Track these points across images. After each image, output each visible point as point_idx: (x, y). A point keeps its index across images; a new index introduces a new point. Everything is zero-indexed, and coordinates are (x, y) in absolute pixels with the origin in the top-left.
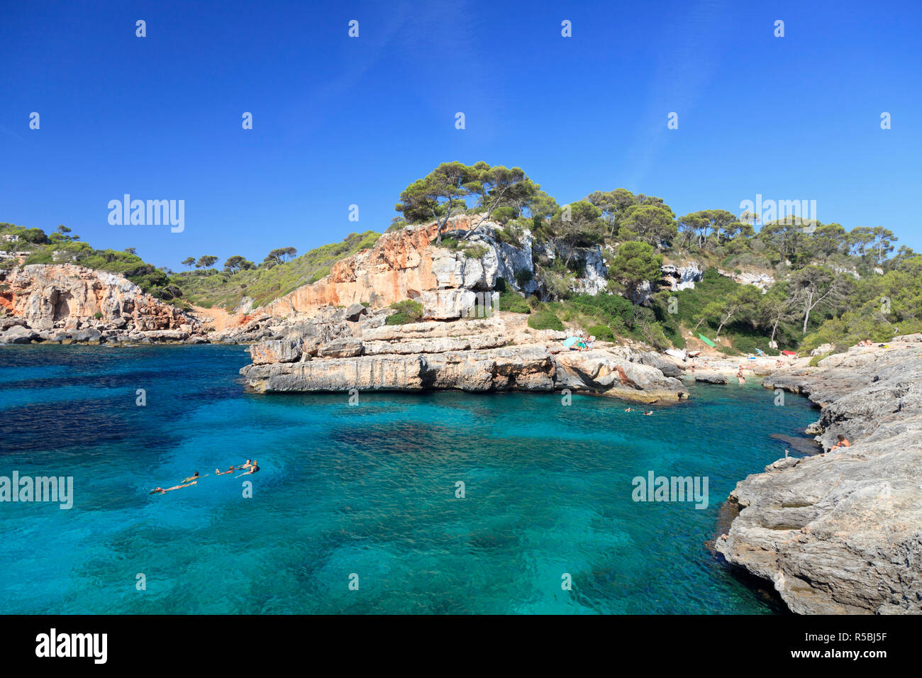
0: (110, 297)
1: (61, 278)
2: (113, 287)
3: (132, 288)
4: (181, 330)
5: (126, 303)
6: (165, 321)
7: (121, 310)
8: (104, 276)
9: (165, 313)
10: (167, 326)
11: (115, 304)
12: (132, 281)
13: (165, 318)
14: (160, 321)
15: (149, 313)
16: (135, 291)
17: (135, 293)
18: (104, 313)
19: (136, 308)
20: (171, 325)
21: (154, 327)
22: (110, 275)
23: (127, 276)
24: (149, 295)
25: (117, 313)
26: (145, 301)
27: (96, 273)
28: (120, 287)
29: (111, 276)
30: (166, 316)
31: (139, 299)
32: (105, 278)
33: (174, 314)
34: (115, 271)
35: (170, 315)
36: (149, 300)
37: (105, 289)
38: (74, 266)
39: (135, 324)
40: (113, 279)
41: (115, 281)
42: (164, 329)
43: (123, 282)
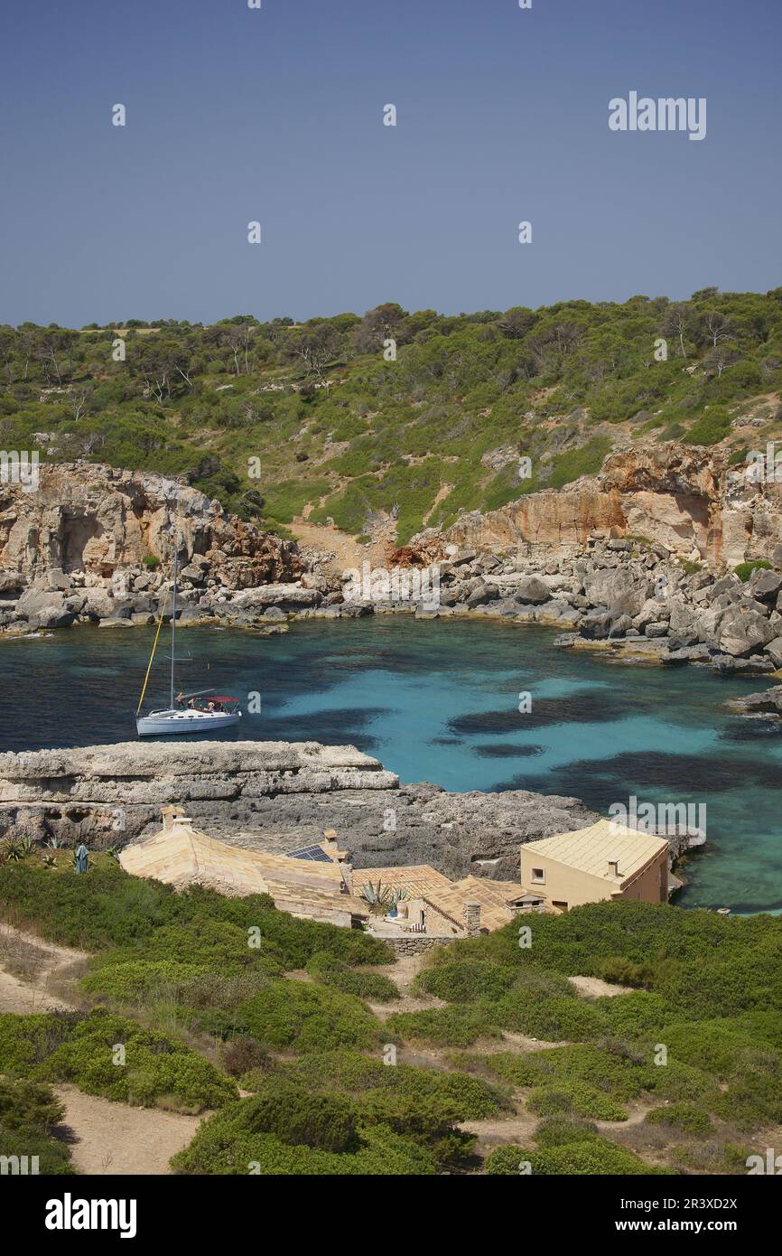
0: (168, 524)
1: (74, 491)
2: (171, 504)
3: (206, 506)
4: (304, 585)
5: (198, 533)
6: (265, 568)
7: (190, 550)
8: (154, 484)
9: (266, 551)
10: (269, 578)
11: (179, 538)
12: (203, 491)
13: (267, 562)
14: (259, 567)
15: (238, 553)
16: (210, 511)
17: (211, 515)
18: (162, 557)
19: (214, 544)
20: (279, 574)
21: (254, 581)
22: (165, 481)
23: (192, 481)
24: (235, 517)
25: (183, 554)
26: (230, 529)
27: (139, 478)
28: (184, 504)
29: (167, 484)
30: (266, 557)
31: (219, 526)
32: (158, 487)
33: (283, 553)
34: (168, 471)
35: (276, 554)
36: (236, 526)
37: (155, 510)
38: (97, 465)
39: (221, 576)
40: (171, 489)
41: (174, 492)
42: (267, 584)
43: (188, 494)
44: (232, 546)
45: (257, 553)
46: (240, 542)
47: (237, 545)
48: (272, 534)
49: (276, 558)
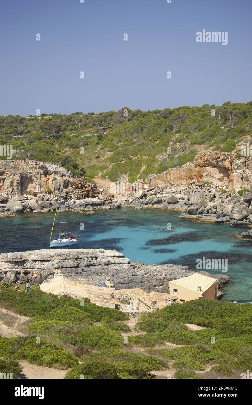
0: (55, 179)
1: (24, 169)
2: (56, 173)
3: (67, 173)
4: (99, 198)
5: (65, 182)
6: (86, 193)
8: (50, 166)
9: (86, 188)
10: (87, 196)
11: (58, 184)
12: (66, 168)
13: (87, 191)
14: (84, 193)
15: (77, 188)
16: (68, 175)
18: (53, 190)
19: (70, 185)
20: (91, 195)
21: (83, 197)
22: (54, 165)
23: (63, 165)
24: (76, 176)
25: (60, 189)
26: (75, 181)
27: (46, 164)
28: (60, 173)
29: (54, 166)
31: (71, 180)
33: (92, 188)
34: (54, 162)
35: (90, 188)
36: (77, 180)
37: (51, 174)
38: (32, 160)
39: (72, 196)
40: (56, 168)
41: (57, 169)
42: (87, 198)
43: (61, 169)
44: (76, 186)
45: (84, 188)
46: (78, 185)
47: (77, 186)
48: (88, 182)
49: (90, 190)
